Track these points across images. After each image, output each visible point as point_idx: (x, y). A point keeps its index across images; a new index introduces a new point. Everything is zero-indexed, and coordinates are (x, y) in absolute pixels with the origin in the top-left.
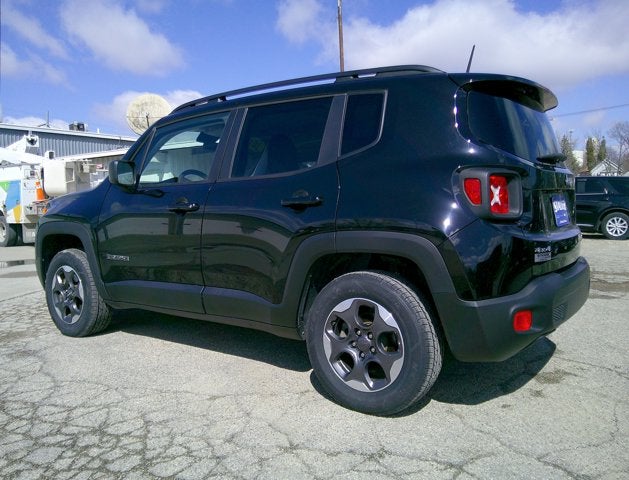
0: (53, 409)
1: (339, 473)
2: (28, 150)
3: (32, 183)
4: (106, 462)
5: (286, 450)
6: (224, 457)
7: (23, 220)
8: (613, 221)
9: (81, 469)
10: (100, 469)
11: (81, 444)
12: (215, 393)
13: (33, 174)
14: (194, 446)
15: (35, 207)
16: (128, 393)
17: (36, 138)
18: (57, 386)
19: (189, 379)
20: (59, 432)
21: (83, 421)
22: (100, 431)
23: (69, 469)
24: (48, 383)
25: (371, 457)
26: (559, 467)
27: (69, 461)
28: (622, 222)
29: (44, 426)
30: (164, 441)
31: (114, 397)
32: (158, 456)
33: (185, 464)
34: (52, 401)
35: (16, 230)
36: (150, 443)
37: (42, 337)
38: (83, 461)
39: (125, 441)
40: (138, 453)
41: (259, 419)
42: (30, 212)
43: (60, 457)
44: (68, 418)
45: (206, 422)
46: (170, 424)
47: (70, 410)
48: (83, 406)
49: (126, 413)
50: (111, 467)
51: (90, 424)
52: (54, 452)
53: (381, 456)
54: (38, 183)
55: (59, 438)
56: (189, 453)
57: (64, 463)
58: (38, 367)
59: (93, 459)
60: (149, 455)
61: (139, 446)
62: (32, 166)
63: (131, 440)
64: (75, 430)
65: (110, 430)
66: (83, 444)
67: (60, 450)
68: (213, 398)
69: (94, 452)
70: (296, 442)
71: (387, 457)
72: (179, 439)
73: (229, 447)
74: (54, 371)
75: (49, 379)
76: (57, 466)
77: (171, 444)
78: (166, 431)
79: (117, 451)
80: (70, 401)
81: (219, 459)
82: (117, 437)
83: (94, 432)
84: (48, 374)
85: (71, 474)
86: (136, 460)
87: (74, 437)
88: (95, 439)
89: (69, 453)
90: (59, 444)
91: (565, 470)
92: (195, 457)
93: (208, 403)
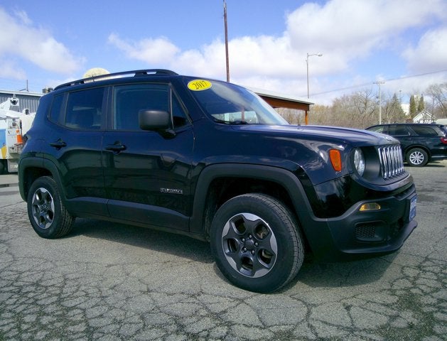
0: (10, 273)
1: (172, 303)
2: (11, 108)
3: (14, 131)
4: (37, 300)
5: (144, 293)
6: (107, 297)
7: (8, 157)
8: (414, 154)
9: (21, 304)
10: (32, 303)
11: (24, 291)
12: (111, 263)
13: (14, 125)
14: (90, 291)
15: (16, 148)
16: (58, 263)
17: (17, 99)
18: (15, 260)
19: (97, 255)
20: (12, 285)
21: (26, 279)
22: (37, 284)
23: (15, 304)
24: (10, 258)
25: (193, 296)
26: (300, 300)
27: (15, 300)
28: (420, 154)
29: (3, 282)
30: (74, 289)
31: (49, 265)
32: (68, 296)
33: (83, 300)
34: (11, 268)
35: (3, 164)
36: (65, 290)
37: (11, 232)
38: (23, 300)
39: (50, 289)
40: (57, 295)
41: (134, 277)
42: (12, 151)
43: (10, 298)
44: (19, 277)
45: (101, 278)
46: (79, 280)
47: (21, 273)
48: (29, 271)
49: (54, 275)
50: (39, 302)
51: (31, 280)
52: (6, 295)
53: (199, 295)
54: (18, 131)
55: (11, 288)
56: (87, 295)
57: (11, 301)
58: (5, 250)
59: (30, 298)
60: (63, 296)
61: (58, 292)
62: (14, 119)
63: (54, 289)
64: (22, 284)
65: (42, 284)
66: (25, 291)
67: (10, 294)
68: (110, 266)
69: (31, 295)
70: (151, 288)
71: (202, 295)
72: (83, 288)
73: (110, 292)
74: (14, 252)
75: (11, 256)
76: (7, 303)
77: (77, 290)
78: (76, 283)
79: (45, 294)
80: (21, 268)
81: (103, 298)
82: (46, 287)
83: (33, 284)
84: (11, 254)
85: (15, 306)
86: (55, 298)
87: (21, 288)
88: (33, 288)
89: (16, 296)
90: (11, 291)
91: (303, 302)
92: (89, 297)
93: (106, 269)
